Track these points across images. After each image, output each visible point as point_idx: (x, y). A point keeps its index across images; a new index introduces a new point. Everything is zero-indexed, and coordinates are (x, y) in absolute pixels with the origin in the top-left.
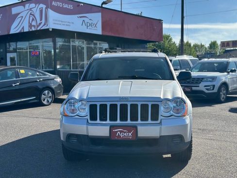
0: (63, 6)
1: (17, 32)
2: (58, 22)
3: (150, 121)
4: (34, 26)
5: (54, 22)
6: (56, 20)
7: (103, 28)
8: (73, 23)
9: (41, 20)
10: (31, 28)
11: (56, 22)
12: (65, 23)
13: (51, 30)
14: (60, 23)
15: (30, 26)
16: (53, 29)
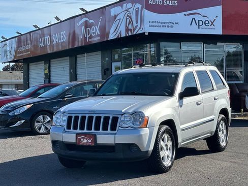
0: (163, 3)
1: (115, 37)
2: (156, 24)
3: (109, 131)
4: (131, 30)
5: (151, 24)
6: (154, 22)
7: (225, 26)
8: (177, 23)
9: (137, 22)
10: (128, 33)
11: (153, 24)
12: (166, 25)
13: (147, 34)
14: (159, 24)
15: (127, 30)
16: (149, 33)
